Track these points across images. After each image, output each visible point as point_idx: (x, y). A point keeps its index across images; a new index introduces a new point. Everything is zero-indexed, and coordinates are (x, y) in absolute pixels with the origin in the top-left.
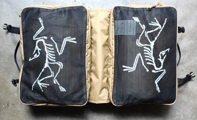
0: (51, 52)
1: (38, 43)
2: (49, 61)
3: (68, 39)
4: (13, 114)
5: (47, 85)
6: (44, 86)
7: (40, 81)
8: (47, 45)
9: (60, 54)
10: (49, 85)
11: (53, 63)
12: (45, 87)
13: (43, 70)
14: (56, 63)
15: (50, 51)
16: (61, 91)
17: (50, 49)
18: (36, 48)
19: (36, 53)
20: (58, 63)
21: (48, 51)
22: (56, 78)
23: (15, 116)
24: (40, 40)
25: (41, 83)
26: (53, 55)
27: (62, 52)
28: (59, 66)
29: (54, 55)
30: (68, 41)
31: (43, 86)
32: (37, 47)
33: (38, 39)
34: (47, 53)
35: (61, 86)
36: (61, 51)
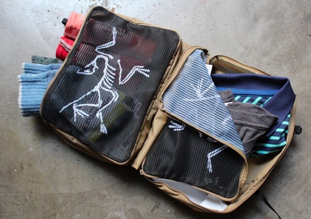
0: (111, 76)
1: (98, 59)
2: (103, 85)
3: (139, 68)
4: (31, 179)
5: (86, 114)
6: (81, 114)
7: (77, 106)
8: (109, 66)
9: (120, 83)
10: (88, 115)
11: (106, 90)
12: (82, 116)
13: (89, 93)
14: (111, 91)
15: (109, 75)
16: (101, 130)
17: (111, 72)
18: (92, 63)
19: (89, 69)
20: (112, 92)
21: (108, 73)
22: (102, 111)
23: (35, 182)
24: (102, 56)
25: (78, 110)
26: (111, 81)
27: (124, 83)
28: (113, 97)
29: (113, 82)
30: (139, 71)
31: (79, 113)
32: (94, 62)
33: (101, 54)
34: (104, 75)
35: (103, 125)
36: (123, 81)
